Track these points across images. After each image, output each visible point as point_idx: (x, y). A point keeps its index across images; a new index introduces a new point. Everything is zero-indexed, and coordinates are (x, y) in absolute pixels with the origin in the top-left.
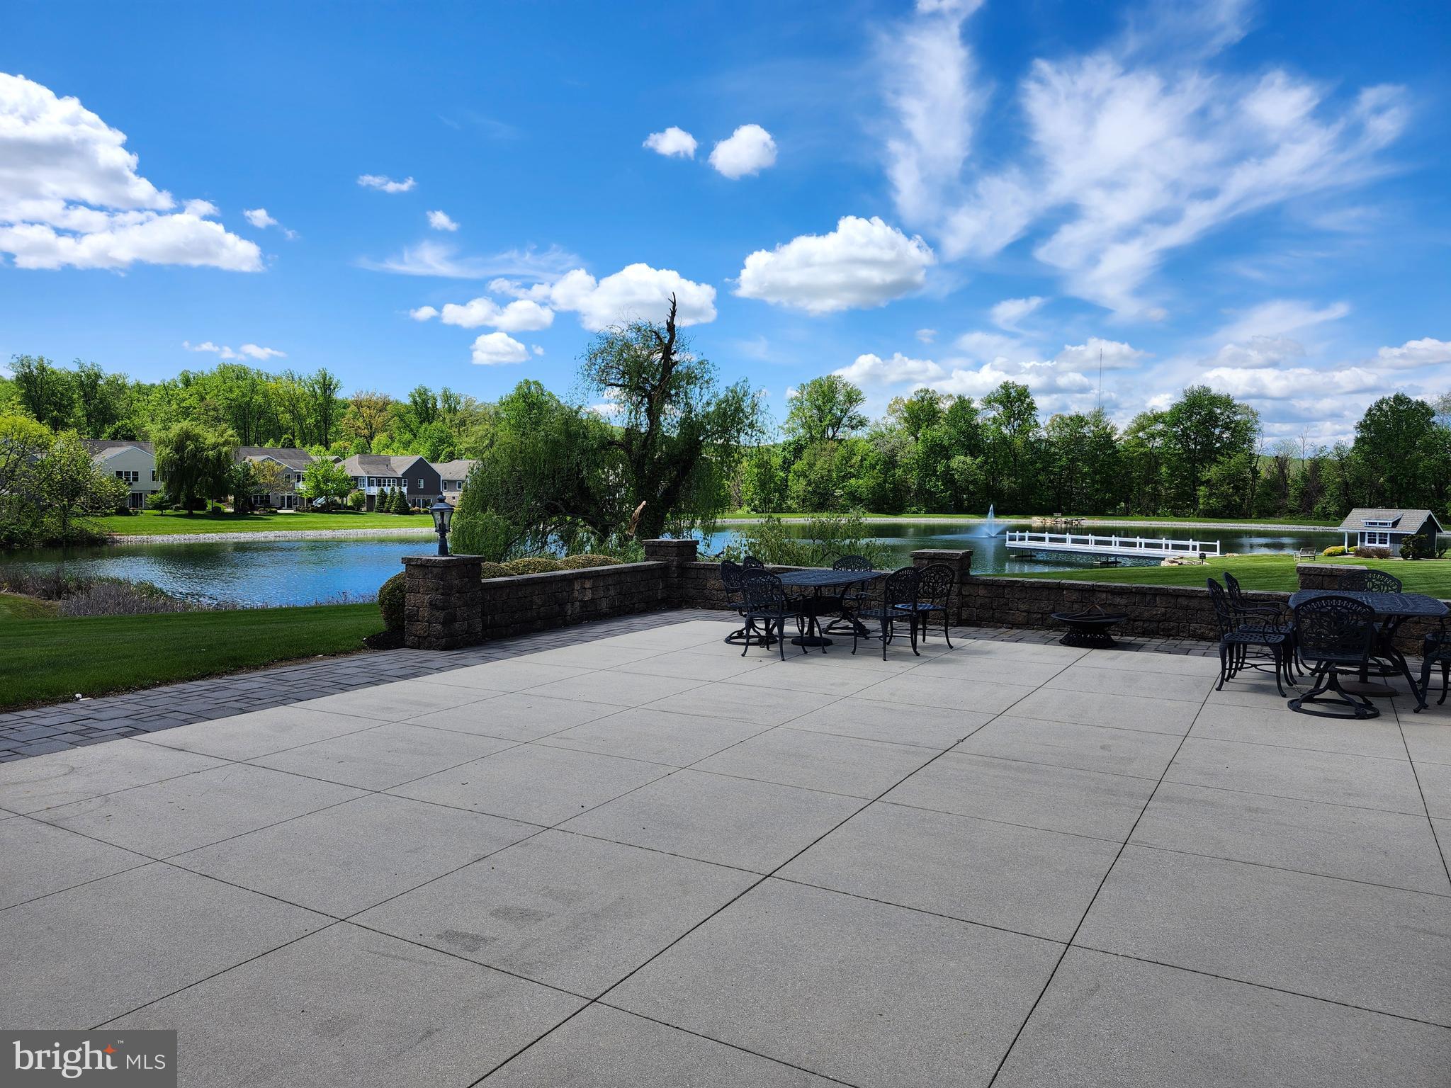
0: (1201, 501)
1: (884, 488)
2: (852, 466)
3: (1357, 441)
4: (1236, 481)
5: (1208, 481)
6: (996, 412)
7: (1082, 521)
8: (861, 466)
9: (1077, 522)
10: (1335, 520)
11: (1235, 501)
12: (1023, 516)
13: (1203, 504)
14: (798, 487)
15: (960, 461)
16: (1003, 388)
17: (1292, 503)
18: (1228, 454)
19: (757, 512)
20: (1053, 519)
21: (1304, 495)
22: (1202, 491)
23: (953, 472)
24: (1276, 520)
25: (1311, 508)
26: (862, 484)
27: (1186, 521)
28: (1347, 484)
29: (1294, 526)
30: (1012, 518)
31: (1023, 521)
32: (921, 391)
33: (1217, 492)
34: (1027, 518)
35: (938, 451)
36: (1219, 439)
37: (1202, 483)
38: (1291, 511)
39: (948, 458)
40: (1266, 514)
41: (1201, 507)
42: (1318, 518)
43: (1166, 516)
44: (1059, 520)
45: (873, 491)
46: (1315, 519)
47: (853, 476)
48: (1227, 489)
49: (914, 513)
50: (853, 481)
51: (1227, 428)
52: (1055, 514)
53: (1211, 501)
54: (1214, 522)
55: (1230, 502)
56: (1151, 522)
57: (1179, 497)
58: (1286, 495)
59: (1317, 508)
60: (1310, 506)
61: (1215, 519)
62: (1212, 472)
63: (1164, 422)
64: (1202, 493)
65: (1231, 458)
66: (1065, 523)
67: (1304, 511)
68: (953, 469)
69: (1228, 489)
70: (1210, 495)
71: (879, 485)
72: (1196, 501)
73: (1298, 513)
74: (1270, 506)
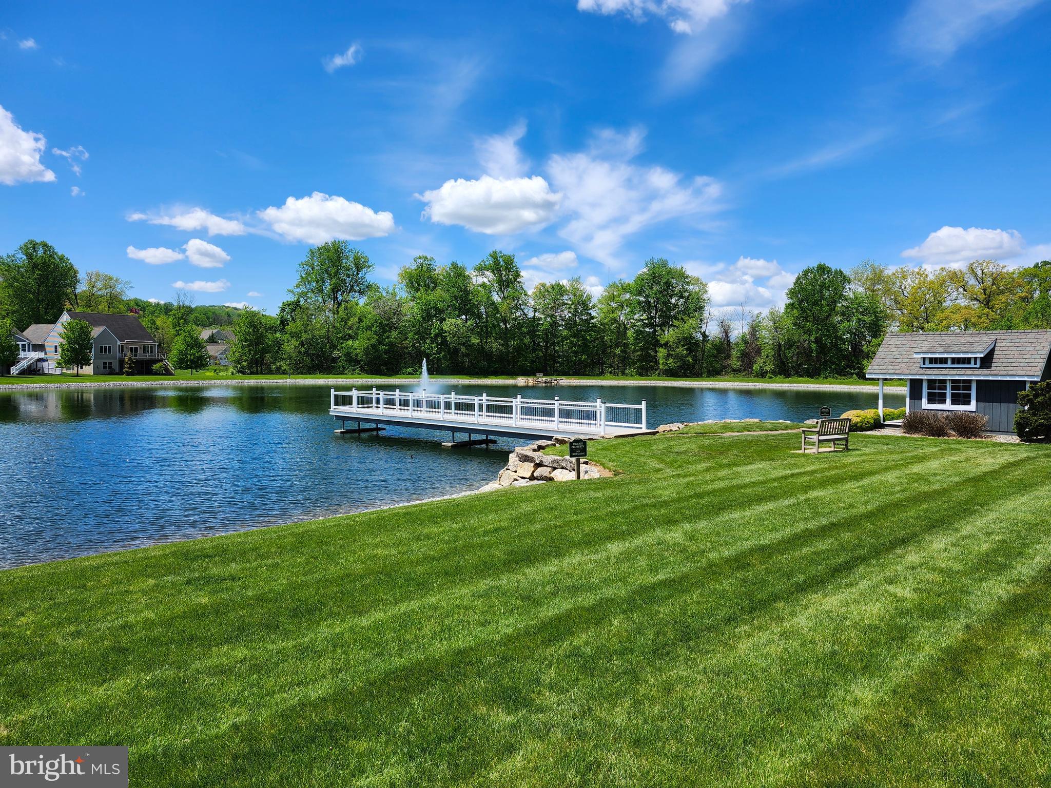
0: (661, 362)
1: (377, 350)
2: (350, 328)
3: (787, 306)
4: (691, 344)
5: (666, 344)
6: (488, 278)
7: (561, 381)
8: (358, 328)
9: (556, 382)
10: (771, 378)
11: (688, 361)
12: (509, 377)
13: (662, 364)
14: (290, 347)
15: (452, 324)
16: (492, 257)
17: (735, 363)
18: (682, 319)
19: (244, 373)
20: (535, 379)
21: (745, 356)
22: (662, 352)
23: (446, 334)
24: (723, 378)
25: (751, 368)
26: (359, 345)
27: (648, 380)
28: (780, 345)
29: (738, 383)
30: (499, 379)
31: (509, 381)
32: (420, 258)
33: (673, 353)
34: (512, 378)
35: (431, 313)
36: (676, 306)
37: (661, 346)
38: (734, 370)
39: (442, 320)
40: (714, 373)
41: (661, 367)
42: (757, 376)
43: (632, 376)
44: (540, 379)
45: (366, 351)
46: (754, 377)
47: (350, 337)
48: (681, 350)
49: (409, 374)
50: (350, 342)
51: (682, 297)
52: (538, 375)
53: (669, 362)
54: (671, 381)
55: (684, 361)
56: (619, 381)
57: (642, 358)
58: (729, 356)
59: (756, 367)
60: (750, 366)
61: (672, 378)
62: (669, 335)
63: (630, 292)
64: (661, 354)
65: (685, 323)
66: (546, 382)
67: (745, 370)
68: (446, 332)
69: (683, 350)
70: (668, 356)
71: (373, 346)
72: (657, 363)
73: (740, 372)
74: (717, 366)
